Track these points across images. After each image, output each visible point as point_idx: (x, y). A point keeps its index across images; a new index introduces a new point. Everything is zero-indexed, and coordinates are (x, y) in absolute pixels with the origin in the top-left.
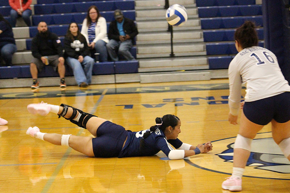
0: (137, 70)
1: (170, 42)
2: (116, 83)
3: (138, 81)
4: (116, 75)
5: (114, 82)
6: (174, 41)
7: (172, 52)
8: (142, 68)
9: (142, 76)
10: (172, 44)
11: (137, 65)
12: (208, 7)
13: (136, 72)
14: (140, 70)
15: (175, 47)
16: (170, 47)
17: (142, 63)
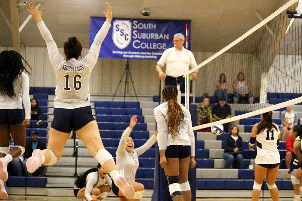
0: (45, 185)
1: (74, 164)
2: (26, 195)
3: (46, 194)
4: (27, 188)
5: (25, 194)
6: (78, 164)
7: (76, 172)
8: (50, 184)
9: (49, 190)
10: (76, 166)
11: (46, 181)
12: (109, 139)
13: (44, 186)
14: (47, 185)
15: (78, 169)
16: (74, 169)
17: (49, 179)
